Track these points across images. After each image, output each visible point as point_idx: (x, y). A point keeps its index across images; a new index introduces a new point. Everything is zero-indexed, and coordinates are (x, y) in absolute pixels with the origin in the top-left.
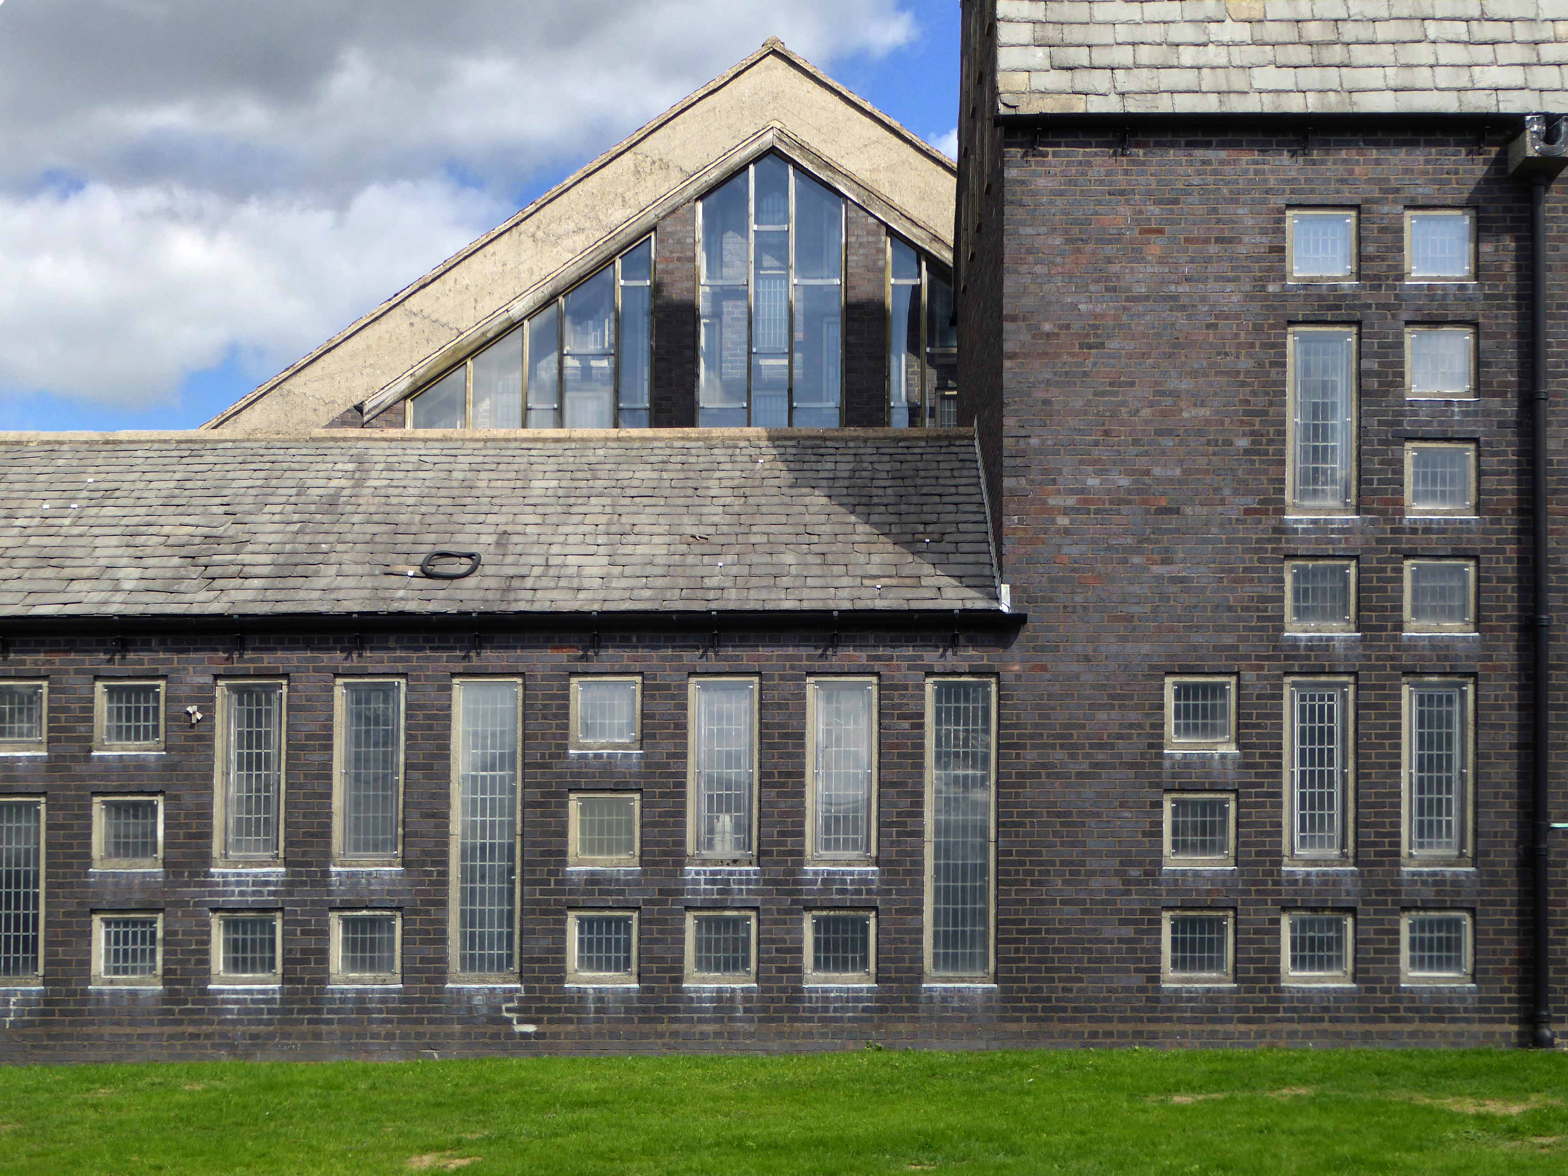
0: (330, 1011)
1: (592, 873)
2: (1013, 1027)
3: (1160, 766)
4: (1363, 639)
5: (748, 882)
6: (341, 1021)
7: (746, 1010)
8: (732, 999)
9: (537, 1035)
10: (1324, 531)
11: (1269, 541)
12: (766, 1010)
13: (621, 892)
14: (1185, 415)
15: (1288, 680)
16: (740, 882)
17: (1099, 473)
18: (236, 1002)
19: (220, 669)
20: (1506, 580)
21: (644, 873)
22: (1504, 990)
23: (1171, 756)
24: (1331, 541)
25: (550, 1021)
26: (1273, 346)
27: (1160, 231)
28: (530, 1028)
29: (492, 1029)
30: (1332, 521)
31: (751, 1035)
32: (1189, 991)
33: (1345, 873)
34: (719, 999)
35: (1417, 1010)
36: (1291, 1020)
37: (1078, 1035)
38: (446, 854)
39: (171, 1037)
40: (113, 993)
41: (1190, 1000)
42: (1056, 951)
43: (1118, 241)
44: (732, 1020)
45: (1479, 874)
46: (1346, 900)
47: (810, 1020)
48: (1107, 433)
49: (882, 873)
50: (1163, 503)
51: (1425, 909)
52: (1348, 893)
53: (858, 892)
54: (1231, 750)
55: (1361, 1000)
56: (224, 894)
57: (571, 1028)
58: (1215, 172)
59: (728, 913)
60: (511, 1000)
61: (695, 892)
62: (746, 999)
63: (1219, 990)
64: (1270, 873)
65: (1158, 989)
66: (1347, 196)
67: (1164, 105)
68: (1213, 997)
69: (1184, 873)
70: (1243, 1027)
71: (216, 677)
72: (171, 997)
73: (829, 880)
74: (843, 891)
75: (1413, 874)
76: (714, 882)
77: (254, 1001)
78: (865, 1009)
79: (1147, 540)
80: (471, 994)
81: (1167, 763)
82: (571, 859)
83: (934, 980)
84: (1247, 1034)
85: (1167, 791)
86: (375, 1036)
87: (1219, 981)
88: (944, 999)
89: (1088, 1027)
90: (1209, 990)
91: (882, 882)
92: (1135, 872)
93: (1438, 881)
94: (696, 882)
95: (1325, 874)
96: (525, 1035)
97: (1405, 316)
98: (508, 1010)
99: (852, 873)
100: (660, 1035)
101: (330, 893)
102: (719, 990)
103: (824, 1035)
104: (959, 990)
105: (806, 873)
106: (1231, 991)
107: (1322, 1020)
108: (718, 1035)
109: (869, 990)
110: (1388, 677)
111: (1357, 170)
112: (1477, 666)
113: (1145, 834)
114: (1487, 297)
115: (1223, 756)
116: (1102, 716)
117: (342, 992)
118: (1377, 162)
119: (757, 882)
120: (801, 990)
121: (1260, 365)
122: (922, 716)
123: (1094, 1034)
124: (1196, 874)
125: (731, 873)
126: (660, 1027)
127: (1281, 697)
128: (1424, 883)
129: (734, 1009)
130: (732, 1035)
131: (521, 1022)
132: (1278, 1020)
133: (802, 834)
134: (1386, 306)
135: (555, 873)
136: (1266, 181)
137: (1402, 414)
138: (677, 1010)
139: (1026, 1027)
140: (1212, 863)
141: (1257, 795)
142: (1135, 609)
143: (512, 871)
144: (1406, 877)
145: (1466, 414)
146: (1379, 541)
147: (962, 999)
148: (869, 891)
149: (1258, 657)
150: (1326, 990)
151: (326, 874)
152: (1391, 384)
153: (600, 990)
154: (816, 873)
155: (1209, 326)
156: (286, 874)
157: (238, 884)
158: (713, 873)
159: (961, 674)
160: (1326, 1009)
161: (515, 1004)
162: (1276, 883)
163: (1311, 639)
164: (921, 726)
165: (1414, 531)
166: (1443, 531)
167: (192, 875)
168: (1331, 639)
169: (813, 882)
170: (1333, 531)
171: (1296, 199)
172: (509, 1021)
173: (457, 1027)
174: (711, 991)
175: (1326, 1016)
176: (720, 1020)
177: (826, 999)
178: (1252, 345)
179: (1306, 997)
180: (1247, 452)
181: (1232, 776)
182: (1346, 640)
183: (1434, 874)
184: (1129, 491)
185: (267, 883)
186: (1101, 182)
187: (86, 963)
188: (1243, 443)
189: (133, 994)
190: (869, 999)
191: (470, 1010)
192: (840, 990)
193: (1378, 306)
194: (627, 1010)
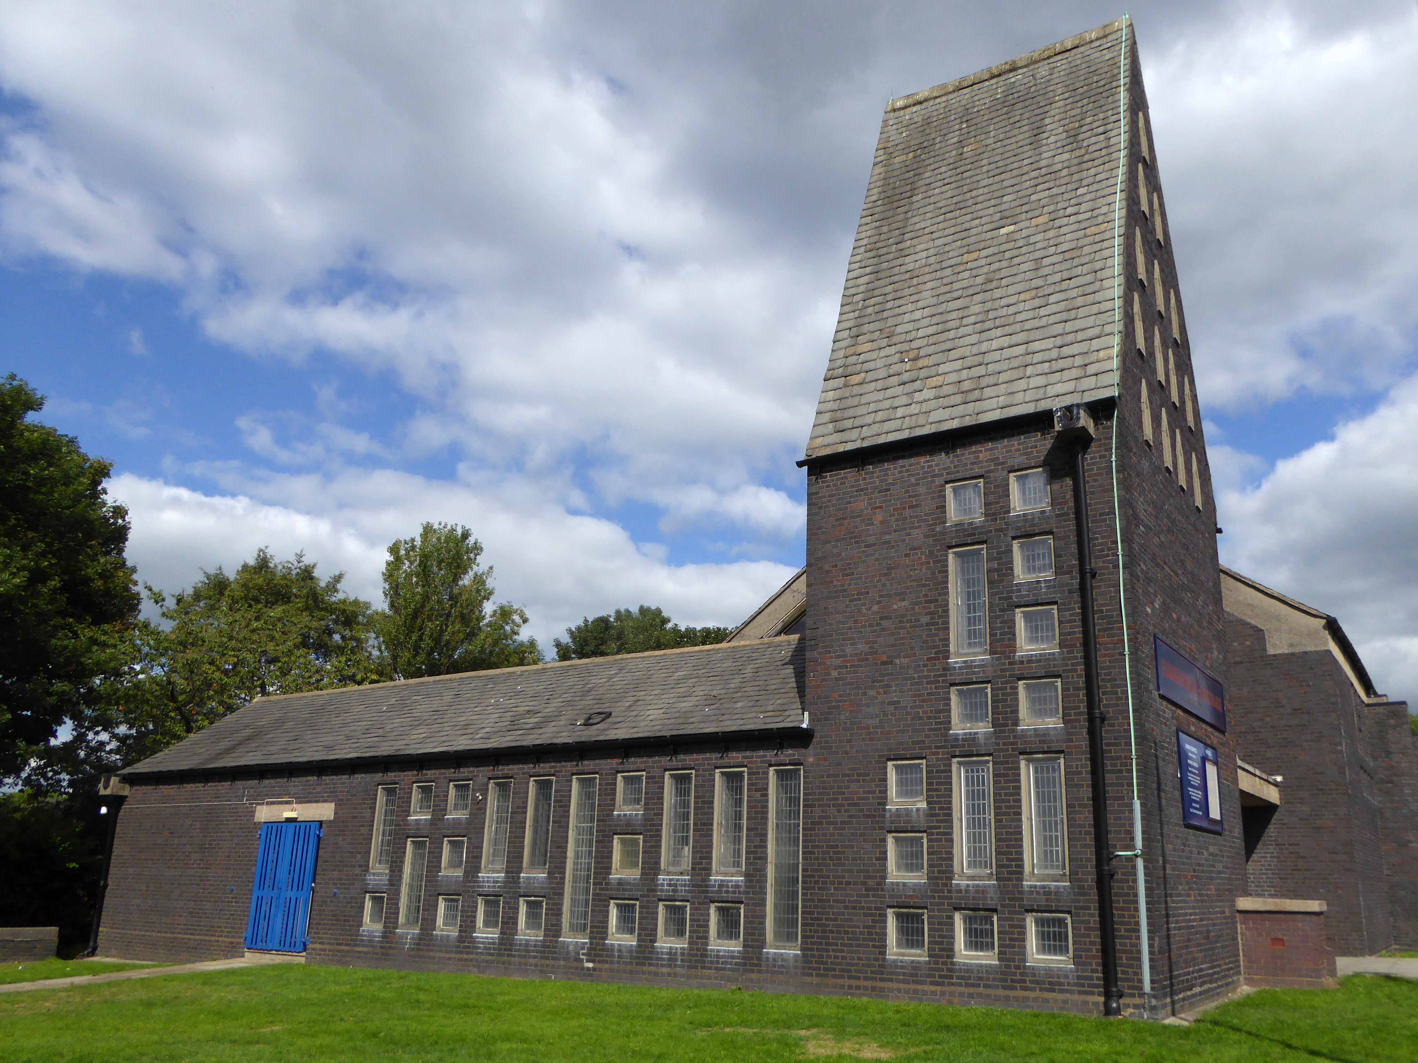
0: (516, 950)
1: (620, 879)
2: (808, 979)
3: (884, 816)
4: (995, 732)
5: (685, 885)
6: (519, 956)
7: (682, 961)
8: (676, 954)
9: (594, 969)
10: (971, 667)
11: (941, 676)
12: (691, 961)
13: (631, 890)
14: (895, 607)
15: (955, 760)
16: (681, 886)
17: (852, 644)
18: (482, 943)
19: (490, 774)
20: (1079, 689)
21: (641, 879)
22: (1093, 971)
23: (890, 810)
24: (974, 673)
25: (600, 962)
26: (939, 561)
27: (881, 507)
28: (590, 965)
29: (575, 964)
30: (975, 661)
31: (683, 976)
32: (901, 962)
33: (989, 886)
34: (670, 954)
35: (1037, 982)
36: (961, 985)
37: (842, 987)
38: (564, 868)
39: (458, 960)
40: (442, 936)
41: (902, 967)
42: (832, 932)
43: (860, 516)
44: (676, 966)
45: (1072, 888)
46: (991, 903)
47: (710, 968)
48: (856, 622)
49: (746, 881)
50: (885, 659)
51: (1042, 912)
52: (992, 899)
53: (734, 892)
54: (923, 805)
55: (1002, 973)
56: (482, 887)
57: (607, 966)
58: (907, 471)
59: (677, 903)
60: (583, 949)
61: (662, 891)
62: (683, 954)
63: (919, 962)
64: (946, 885)
65: (884, 960)
66: (977, 471)
68: (915, 966)
69: (898, 884)
70: (933, 988)
71: (490, 779)
72: (461, 939)
73: (722, 885)
74: (727, 892)
75: (1031, 887)
76: (669, 885)
77: (489, 943)
78: (736, 964)
79: (877, 681)
80: (568, 944)
81: (888, 814)
82: (613, 871)
83: (771, 948)
84: (934, 993)
85: (889, 832)
86: (531, 965)
87: (920, 956)
88: (774, 960)
89: (847, 982)
90: (912, 962)
91: (746, 887)
92: (871, 883)
93: (1047, 892)
94: (663, 885)
95: (978, 886)
96: (588, 969)
97: (1012, 533)
98: (583, 954)
99: (731, 881)
100: (644, 973)
101: (519, 888)
102: (671, 948)
103: (716, 978)
104: (782, 954)
105: (710, 880)
106: (926, 962)
107: (979, 986)
108: (669, 975)
109: (739, 952)
110: (1011, 756)
111: (981, 455)
112: (1063, 746)
113: (877, 859)
114: (1057, 516)
115: (918, 810)
116: (854, 786)
117: (521, 940)
118: (992, 449)
119: (689, 886)
120: (706, 950)
121: (933, 573)
122: (766, 789)
123: (850, 987)
124: (904, 884)
125: (678, 880)
126: (645, 968)
127: (950, 771)
128: (1038, 893)
129: (676, 960)
130: (675, 975)
131: (588, 961)
132: (952, 984)
133: (711, 858)
134: (1001, 530)
135: (604, 879)
136: (934, 471)
137: (1012, 592)
138: (651, 959)
139: (815, 980)
140: (914, 877)
141: (938, 834)
142: (871, 722)
143: (588, 877)
144: (1026, 889)
145: (1048, 587)
146: (1002, 670)
147: (783, 960)
148: (740, 892)
149: (937, 747)
150: (981, 965)
151: (519, 877)
152: (1005, 575)
153: (620, 945)
154: (715, 881)
155: (906, 555)
156: (505, 877)
157: (488, 882)
158: (670, 880)
159: (786, 765)
160: (980, 979)
161: (585, 951)
162: (949, 891)
163: (965, 734)
164: (767, 795)
165: (1022, 662)
166: (1039, 661)
167: (473, 877)
168: (977, 733)
169: (714, 886)
170: (975, 667)
171: (952, 477)
172: (582, 960)
173: (562, 963)
174: (667, 948)
175: (982, 983)
176: (670, 966)
177: (718, 956)
178: (929, 563)
179: (968, 969)
180: (927, 624)
181: (923, 822)
182: (985, 733)
183: (1044, 887)
184: (867, 654)
185: (497, 882)
186: (852, 487)
187: (434, 920)
188: (925, 619)
189: (448, 936)
190: (738, 958)
191: (568, 952)
192: (725, 951)
193: (996, 530)
194: (631, 957)
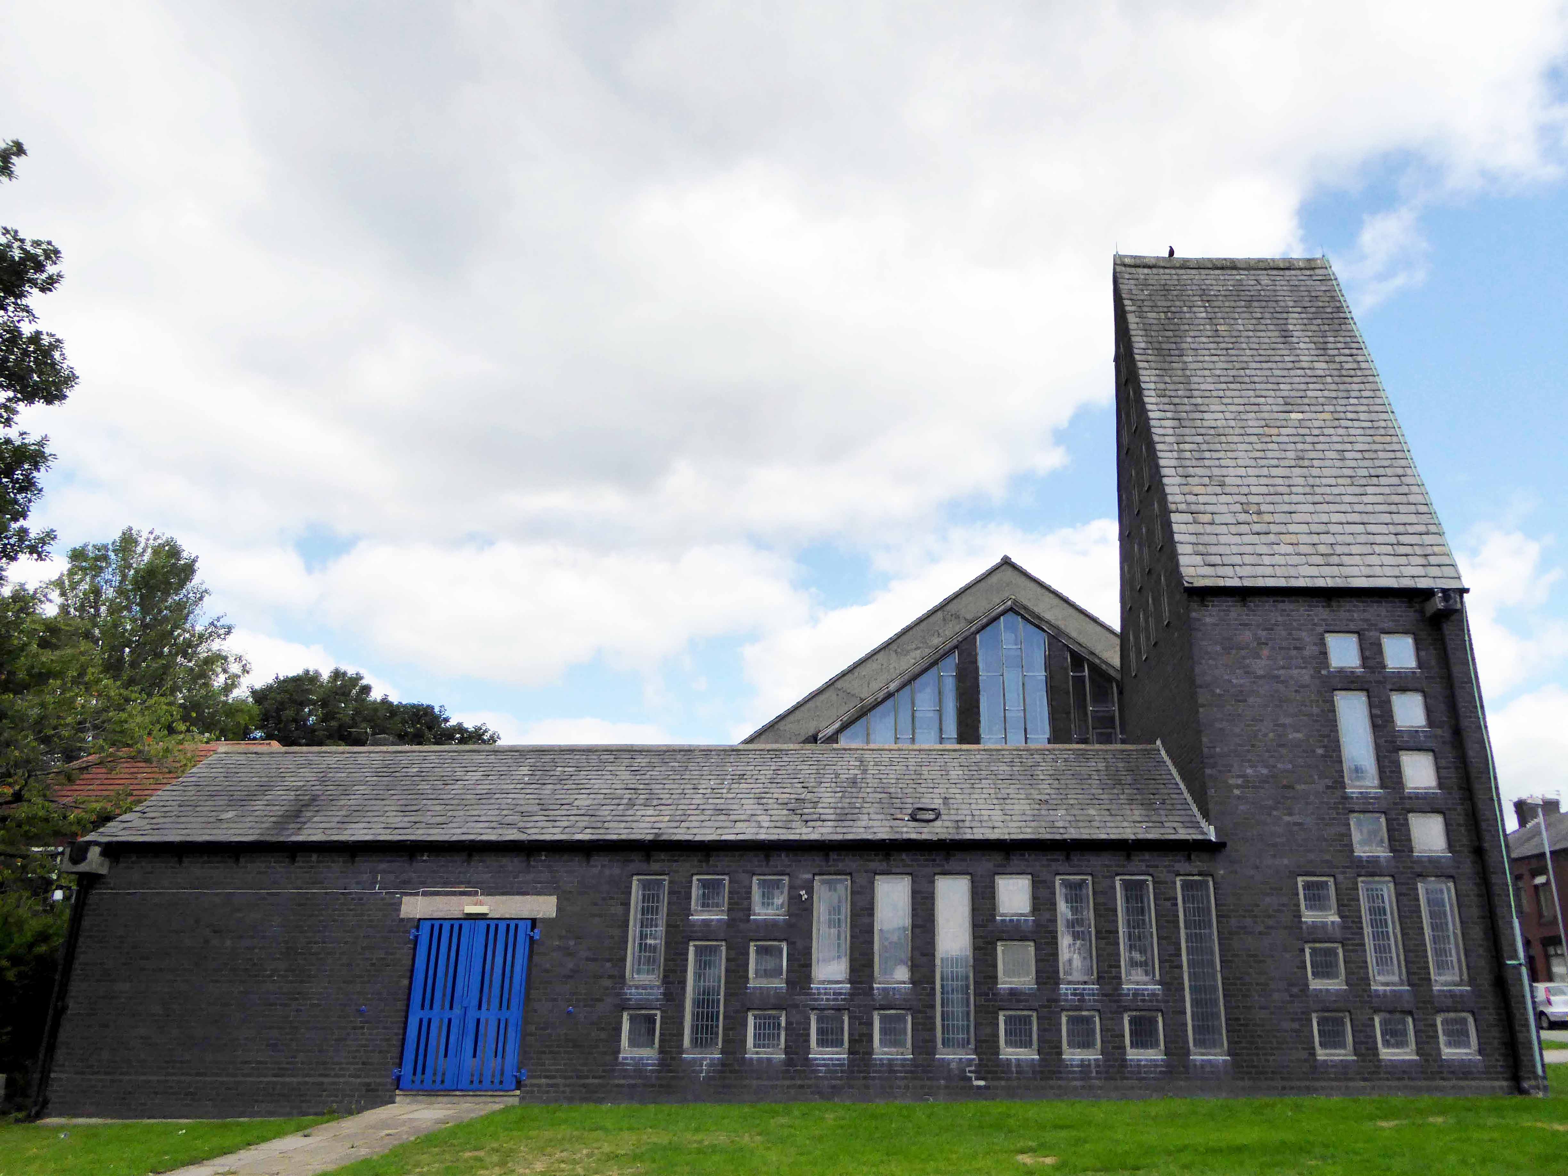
0: (875, 1072)
1: (1012, 989)
2: (1240, 1083)
3: (1301, 928)
4: (1394, 857)
5: (1093, 995)
6: (880, 1078)
7: (1097, 1072)
8: (1089, 1065)
9: (985, 1087)
10: (1366, 798)
11: (1340, 803)
12: (1107, 1072)
13: (1027, 1001)
14: (1290, 737)
15: (1360, 879)
16: (1089, 995)
17: (1251, 767)
18: (825, 1065)
19: (817, 870)
20: (1459, 825)
21: (1038, 989)
22: (1497, 1060)
23: (1306, 922)
24: (1370, 803)
25: (992, 1079)
26: (1327, 701)
27: (1267, 644)
28: (982, 1083)
29: (962, 1083)
30: (1370, 793)
31: (1100, 1088)
32: (1331, 1061)
33: (1404, 990)
34: (1081, 1066)
35: (1453, 1072)
36: (1388, 1079)
37: (1275, 1088)
38: (934, 977)
39: (788, 1087)
40: (759, 1060)
41: (1333, 1066)
42: (1260, 1036)
43: (1247, 648)
44: (1091, 1078)
45: (1473, 991)
46: (1407, 1007)
47: (1131, 1079)
48: (1253, 746)
49: (1163, 990)
50: (1285, 782)
51: (1448, 1011)
52: (1408, 1002)
53: (1151, 1001)
54: (1337, 919)
55: (1422, 1066)
56: (816, 1000)
57: (1003, 1083)
58: (1288, 615)
59: (1084, 1013)
60: (970, 1066)
61: (1066, 1000)
62: (1098, 1066)
63: (1347, 1061)
64: (1364, 991)
65: (1316, 1060)
66: (1352, 627)
67: (1260, 583)
68: (1345, 1064)
69: (1321, 990)
70: (1362, 1084)
71: (814, 875)
72: (789, 1062)
73: (1136, 993)
74: (1143, 1001)
75: (1439, 991)
76: (1075, 995)
77: (834, 1065)
78: (1161, 1072)
79: (1279, 803)
80: (949, 1062)
81: (1304, 927)
82: (1000, 981)
83: (1195, 1054)
84: (1364, 1088)
85: (1306, 942)
86: (899, 1087)
87: (1345, 1055)
88: (1202, 1067)
89: (1280, 1084)
90: (1342, 1061)
91: (1164, 995)
92: (1295, 990)
93: (1452, 995)
94: (1066, 995)
95: (1394, 991)
96: (979, 1087)
97: (1389, 687)
98: (970, 1072)
99: (1147, 990)
100: (1052, 1088)
101: (874, 1000)
102: (1082, 1060)
103: (1140, 1088)
104: (1210, 1061)
105: (1123, 989)
106: (1353, 1061)
107: (1403, 1079)
108: (1083, 1087)
109: (1162, 1060)
110: (1409, 878)
111: (1355, 614)
112: (1452, 872)
113: (1298, 967)
114: (1426, 677)
115: (1333, 922)
116: (1268, 899)
117: (881, 1060)
118: (1364, 611)
119: (1098, 995)
120: (1126, 1060)
121: (1323, 711)
122: (1176, 899)
123: (1284, 1088)
124: (1327, 990)
125: (1084, 989)
126: (1051, 1082)
127: (1358, 889)
128: (1445, 996)
129: (1091, 1072)
130: (1091, 1088)
131: (977, 1079)
132: (1380, 1079)
133: (1119, 967)
134: (1379, 682)
135: (990, 989)
136: (1313, 620)
137: (1394, 736)
138: (1060, 1072)
139: (1247, 1083)
140: (1334, 984)
141: (1353, 945)
142: (1278, 840)
143: (968, 987)
144: (1436, 993)
145: (1425, 737)
146: (1395, 804)
147: (1212, 1066)
148: (1157, 1001)
149: (1344, 867)
150: (1404, 1061)
151: (872, 989)
152: (1387, 721)
153: (1018, 1060)
154: (1129, 989)
155: (1296, 691)
156: (851, 989)
157: (825, 994)
158: (1075, 989)
159: (1193, 875)
160: (1404, 1072)
161: (973, 1068)
162: (1369, 996)
163: (1368, 857)
164: (1176, 905)
165: (1410, 798)
166: (1425, 798)
167: (802, 988)
168: (1379, 857)
169: (1128, 995)
170: (1371, 798)
171: (1329, 628)
172: (970, 1079)
173: (942, 1082)
174: (1078, 1060)
175: (1406, 1076)
176: (1082, 1079)
177: (1139, 1066)
178: (1318, 701)
179: (1394, 1064)
180: (1322, 756)
181: (1338, 934)
182: (1385, 857)
183: (1450, 991)
184: (1267, 776)
185: (840, 994)
186: (1236, 620)
187: (744, 1041)
188: (1320, 751)
189: (769, 1060)
190: (1162, 1066)
191: (950, 1071)
192: (1146, 1060)
193: (1376, 682)
194: (1034, 1072)
